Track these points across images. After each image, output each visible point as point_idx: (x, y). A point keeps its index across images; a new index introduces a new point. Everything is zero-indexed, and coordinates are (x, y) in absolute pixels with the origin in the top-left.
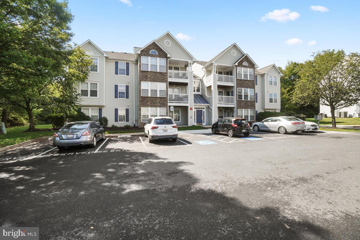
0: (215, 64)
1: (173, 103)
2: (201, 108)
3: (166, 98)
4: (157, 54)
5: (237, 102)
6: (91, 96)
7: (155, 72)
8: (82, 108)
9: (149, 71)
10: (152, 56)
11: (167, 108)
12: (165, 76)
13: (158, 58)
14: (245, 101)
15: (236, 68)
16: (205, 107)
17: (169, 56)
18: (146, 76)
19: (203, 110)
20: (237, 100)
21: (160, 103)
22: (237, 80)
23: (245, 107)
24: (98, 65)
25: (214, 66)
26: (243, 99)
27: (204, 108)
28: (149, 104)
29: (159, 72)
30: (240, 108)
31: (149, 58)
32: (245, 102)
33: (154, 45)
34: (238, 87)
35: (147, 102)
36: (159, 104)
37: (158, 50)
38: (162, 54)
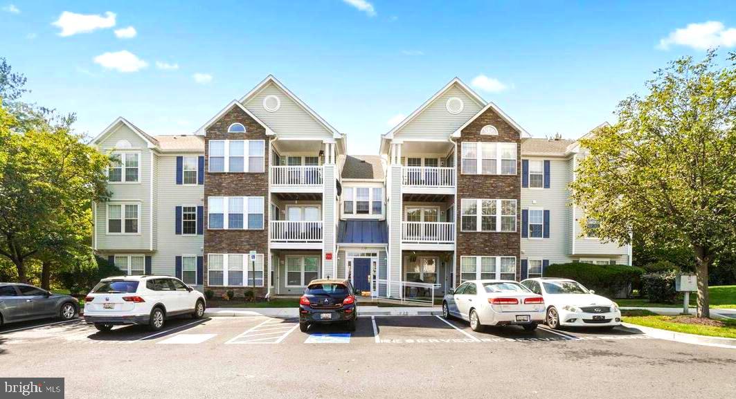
0: (400, 140)
1: (285, 242)
2: (369, 255)
3: (262, 231)
4: (245, 132)
5: (457, 237)
6: (126, 231)
7: (238, 174)
8: (116, 255)
9: (224, 173)
10: (233, 137)
11: (266, 255)
12: (262, 180)
13: (246, 142)
14: (485, 233)
15: (459, 147)
16: (377, 252)
17: (268, 132)
18: (220, 185)
19: (373, 259)
20: (459, 232)
21: (249, 245)
22: (461, 177)
23: (486, 252)
24: (139, 167)
25: (396, 145)
26: (479, 229)
27: (375, 255)
28: (224, 245)
29: (248, 174)
30: (469, 254)
31: (227, 142)
32: (484, 236)
33: (237, 113)
34: (463, 196)
35: (221, 242)
36: (248, 247)
37: (247, 121)
38: (255, 131)
